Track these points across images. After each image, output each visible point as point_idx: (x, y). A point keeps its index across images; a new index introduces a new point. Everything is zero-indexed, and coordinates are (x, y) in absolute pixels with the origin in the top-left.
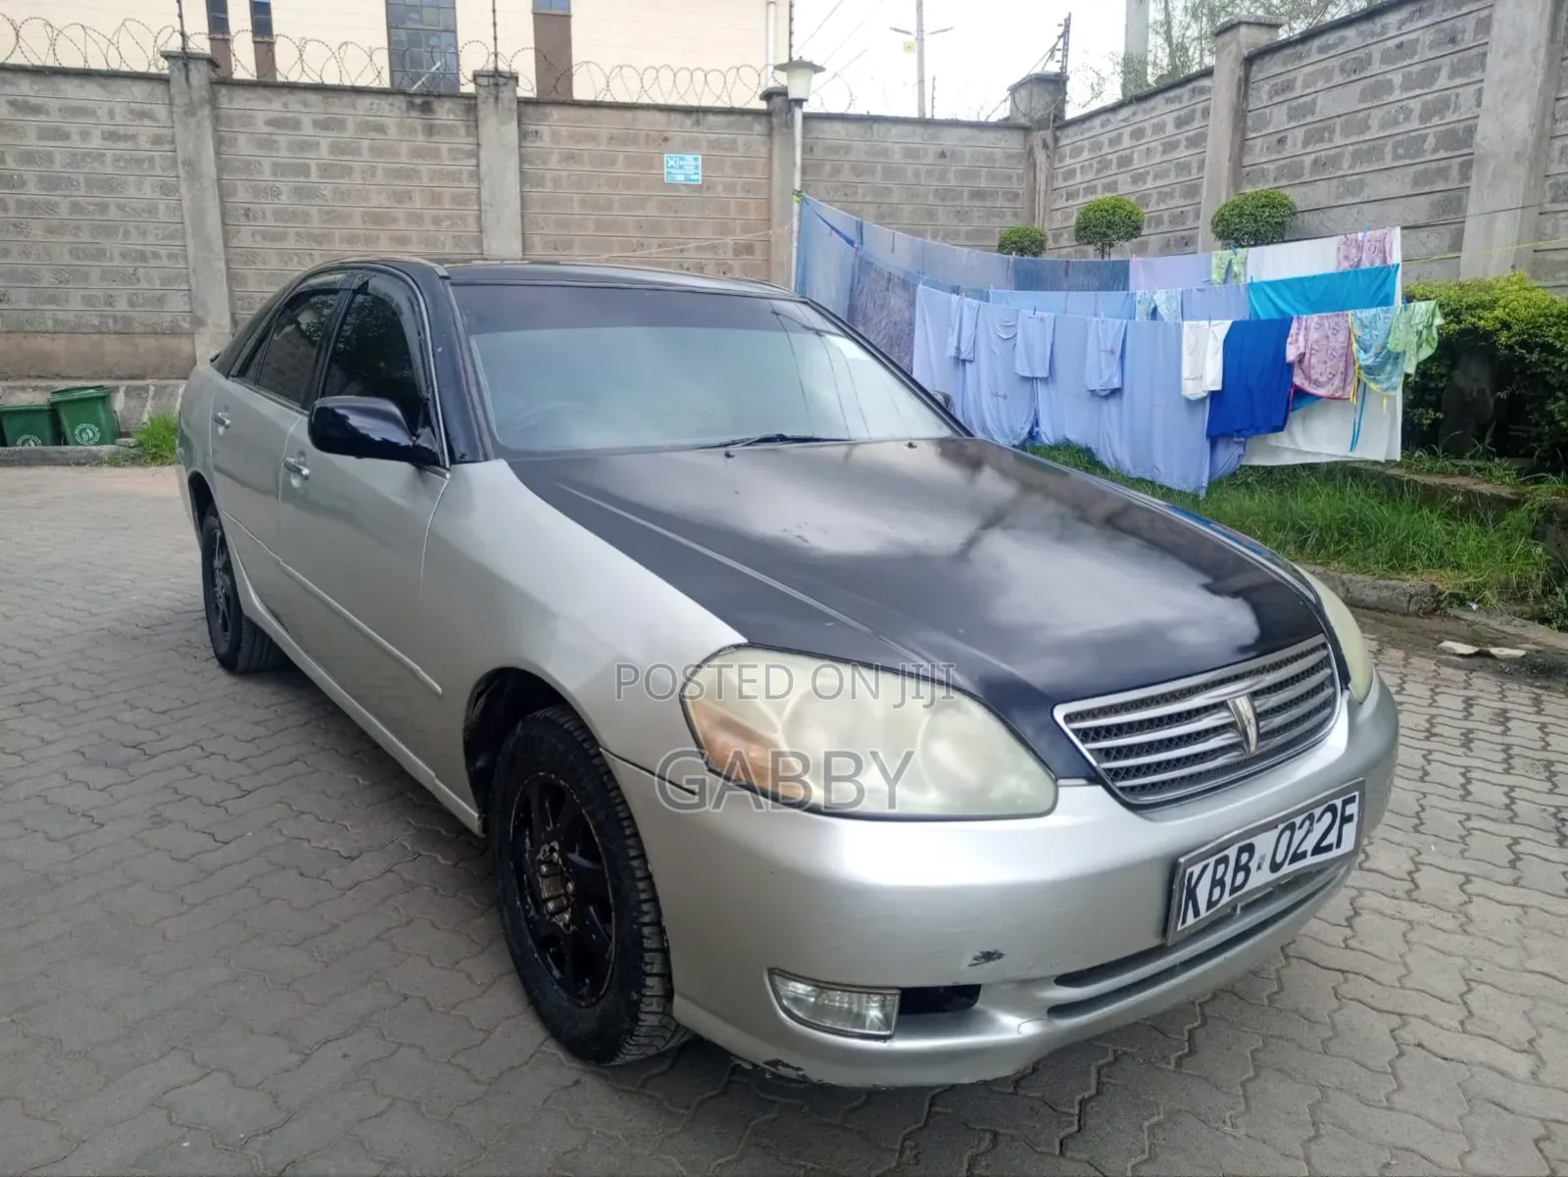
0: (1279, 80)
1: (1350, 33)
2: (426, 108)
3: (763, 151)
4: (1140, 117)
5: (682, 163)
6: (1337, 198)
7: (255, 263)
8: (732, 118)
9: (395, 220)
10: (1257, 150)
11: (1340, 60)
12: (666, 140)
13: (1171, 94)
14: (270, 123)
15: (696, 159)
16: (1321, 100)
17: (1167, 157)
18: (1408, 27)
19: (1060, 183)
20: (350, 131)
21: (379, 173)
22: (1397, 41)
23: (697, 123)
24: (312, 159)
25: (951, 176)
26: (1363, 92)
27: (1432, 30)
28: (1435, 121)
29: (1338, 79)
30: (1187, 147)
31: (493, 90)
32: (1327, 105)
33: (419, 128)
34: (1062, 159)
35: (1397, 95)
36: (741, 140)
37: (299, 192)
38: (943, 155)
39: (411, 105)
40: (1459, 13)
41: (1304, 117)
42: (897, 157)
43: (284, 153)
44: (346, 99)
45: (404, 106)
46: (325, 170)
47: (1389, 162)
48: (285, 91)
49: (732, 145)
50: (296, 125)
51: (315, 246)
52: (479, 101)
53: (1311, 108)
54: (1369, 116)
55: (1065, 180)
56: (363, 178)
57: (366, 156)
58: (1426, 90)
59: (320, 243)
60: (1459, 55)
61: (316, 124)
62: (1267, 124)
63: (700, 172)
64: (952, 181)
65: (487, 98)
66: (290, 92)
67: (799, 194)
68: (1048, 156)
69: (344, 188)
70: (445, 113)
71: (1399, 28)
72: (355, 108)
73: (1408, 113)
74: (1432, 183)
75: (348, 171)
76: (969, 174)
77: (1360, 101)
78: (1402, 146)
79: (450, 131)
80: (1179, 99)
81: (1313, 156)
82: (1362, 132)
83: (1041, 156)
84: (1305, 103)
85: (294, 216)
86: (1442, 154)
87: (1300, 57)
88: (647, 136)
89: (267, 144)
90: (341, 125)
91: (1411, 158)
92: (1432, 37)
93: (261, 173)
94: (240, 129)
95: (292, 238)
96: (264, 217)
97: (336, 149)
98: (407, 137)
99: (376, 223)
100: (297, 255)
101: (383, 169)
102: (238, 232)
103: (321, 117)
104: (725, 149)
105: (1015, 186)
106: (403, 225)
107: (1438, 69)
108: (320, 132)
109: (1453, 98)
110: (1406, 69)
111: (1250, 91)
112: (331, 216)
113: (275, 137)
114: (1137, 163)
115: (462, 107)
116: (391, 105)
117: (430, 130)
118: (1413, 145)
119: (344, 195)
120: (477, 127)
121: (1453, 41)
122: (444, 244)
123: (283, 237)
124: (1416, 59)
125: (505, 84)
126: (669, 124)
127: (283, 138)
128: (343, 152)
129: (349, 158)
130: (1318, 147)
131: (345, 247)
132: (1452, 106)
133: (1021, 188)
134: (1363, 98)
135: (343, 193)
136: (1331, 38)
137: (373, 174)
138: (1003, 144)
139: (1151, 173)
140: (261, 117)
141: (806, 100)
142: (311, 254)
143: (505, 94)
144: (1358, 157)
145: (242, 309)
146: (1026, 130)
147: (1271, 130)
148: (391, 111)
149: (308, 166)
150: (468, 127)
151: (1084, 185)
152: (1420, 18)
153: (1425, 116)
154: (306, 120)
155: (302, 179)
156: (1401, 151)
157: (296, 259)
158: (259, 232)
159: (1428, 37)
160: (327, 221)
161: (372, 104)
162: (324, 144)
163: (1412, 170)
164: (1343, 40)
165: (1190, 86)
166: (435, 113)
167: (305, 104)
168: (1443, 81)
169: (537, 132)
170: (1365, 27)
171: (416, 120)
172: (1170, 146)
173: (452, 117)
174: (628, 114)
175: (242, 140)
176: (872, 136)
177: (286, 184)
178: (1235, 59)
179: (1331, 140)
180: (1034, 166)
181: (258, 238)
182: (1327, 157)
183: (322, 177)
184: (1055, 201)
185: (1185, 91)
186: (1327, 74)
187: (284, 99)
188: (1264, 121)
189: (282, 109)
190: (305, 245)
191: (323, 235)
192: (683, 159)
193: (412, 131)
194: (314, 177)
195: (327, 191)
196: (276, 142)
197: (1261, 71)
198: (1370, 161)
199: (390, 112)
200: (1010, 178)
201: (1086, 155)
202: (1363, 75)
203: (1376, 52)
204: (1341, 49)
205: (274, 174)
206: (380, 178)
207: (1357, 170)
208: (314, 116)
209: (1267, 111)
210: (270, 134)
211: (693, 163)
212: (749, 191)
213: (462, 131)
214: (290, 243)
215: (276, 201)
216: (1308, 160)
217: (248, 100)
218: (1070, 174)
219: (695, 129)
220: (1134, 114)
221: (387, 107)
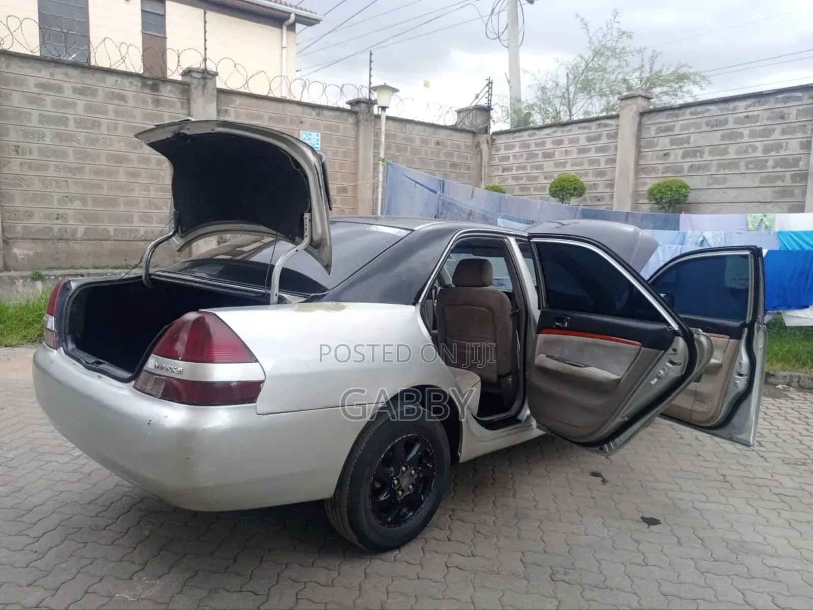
0: (663, 125)
1: (713, 108)
2: (155, 88)
3: (353, 134)
4: (559, 134)
5: (310, 137)
6: (709, 184)
7: (21, 186)
8: (337, 113)
9: (130, 161)
10: (649, 157)
11: (706, 120)
12: (301, 122)
13: (584, 125)
14: (39, 85)
15: (317, 135)
16: (693, 137)
17: (579, 156)
18: (752, 109)
19: (496, 162)
20: (100, 98)
21: (120, 128)
22: (745, 114)
23: (318, 114)
24: (70, 114)
25: (442, 155)
26: (722, 136)
27: (769, 111)
28: (773, 153)
29: (704, 128)
30: (596, 152)
31: (202, 82)
32: (696, 140)
33: (150, 101)
34: (498, 150)
35: (746, 139)
36: (341, 126)
37: (58, 136)
38: (438, 143)
39: (144, 85)
40: (785, 106)
41: (682, 144)
42: (417, 143)
43: (49, 108)
44: (98, 76)
45: (140, 85)
46: (80, 123)
47: (743, 170)
48: (52, 64)
49: (337, 130)
50: (60, 89)
51: (70, 175)
52: (192, 87)
53: (687, 140)
54: (728, 148)
55: (501, 161)
56: (108, 130)
57: (111, 115)
58: (766, 139)
59: (74, 174)
60: (787, 125)
61: (75, 90)
62: (655, 145)
63: (319, 142)
64: (442, 157)
65: (197, 86)
66: (55, 66)
67: (383, 160)
68: (489, 148)
69: (94, 136)
70: (166, 92)
71: (746, 109)
72: (105, 83)
73: (755, 149)
74: (775, 182)
75: (96, 124)
76: (449, 155)
77: (721, 140)
78: (752, 163)
79: (170, 105)
80: (590, 128)
81: (690, 164)
82: (723, 155)
83: (484, 147)
84: (683, 138)
85: (55, 153)
86: (778, 169)
87: (677, 116)
88: (291, 119)
89: (35, 100)
90: (94, 93)
91: (758, 169)
92: (769, 115)
93: (30, 120)
94: (14, 88)
95: (52, 169)
96: (31, 152)
97: (89, 108)
98: (141, 106)
99: (116, 162)
100: (56, 182)
101: (123, 126)
102: (9, 162)
103: (79, 86)
104: (333, 131)
105: (469, 162)
106: (136, 165)
107: (774, 130)
108: (76, 96)
109: (785, 144)
110: (752, 128)
111: (642, 129)
112: (83, 155)
113: (42, 96)
114: (557, 157)
115: (179, 90)
116: (131, 83)
117: (157, 102)
118: (760, 164)
119: (94, 141)
120: (189, 103)
121: (782, 118)
122: (164, 179)
123: (45, 168)
124: (758, 124)
125: (211, 79)
126: (303, 113)
127: (49, 98)
128: (95, 112)
129: (99, 116)
130: (692, 159)
131: (92, 177)
132: (784, 147)
133: (473, 164)
134: (723, 138)
135: (93, 140)
136: (699, 109)
137: (116, 129)
138: (464, 140)
139: (569, 163)
140: (32, 81)
141: (387, 107)
142: (67, 181)
143: (210, 84)
144: (721, 166)
145: (9, 219)
146: (474, 133)
147: (658, 148)
148: (130, 87)
149: (68, 119)
150: (182, 103)
151: (516, 165)
152: (759, 105)
153: (767, 150)
154: (67, 87)
155: (63, 128)
156: (751, 166)
157: (54, 184)
158: (25, 163)
159: (767, 114)
160: (80, 158)
161: (117, 81)
162: (81, 105)
163: (760, 175)
164: (708, 110)
165: (598, 122)
166: (161, 91)
167: (67, 75)
168: (776, 135)
169: (226, 111)
170: (722, 106)
171: (148, 95)
172: (582, 151)
173: (172, 95)
174: (280, 106)
175: (16, 96)
176: (406, 130)
177: (49, 131)
178: (635, 112)
179: (701, 157)
180: (481, 153)
181: (25, 167)
182: (700, 165)
183: (77, 127)
184: (493, 172)
185: (594, 124)
186: (698, 126)
187: (51, 70)
188: (652, 144)
189: (49, 77)
190: (62, 174)
191: (77, 168)
192: (310, 135)
193: (145, 102)
194: (72, 126)
195: (81, 137)
196: (43, 100)
197: (649, 119)
198: (730, 169)
199: (130, 89)
200: (467, 158)
201: (516, 150)
202: (722, 128)
203: (731, 118)
204: (706, 114)
205: (40, 122)
206: (120, 131)
207: (721, 172)
208: (74, 85)
209: (656, 139)
210: (40, 94)
211: (316, 138)
212: (345, 156)
213: (179, 105)
214: (51, 172)
215: (41, 142)
216: (686, 166)
217: (22, 67)
218: (506, 158)
219: (317, 118)
220: (554, 132)
221: (128, 84)
